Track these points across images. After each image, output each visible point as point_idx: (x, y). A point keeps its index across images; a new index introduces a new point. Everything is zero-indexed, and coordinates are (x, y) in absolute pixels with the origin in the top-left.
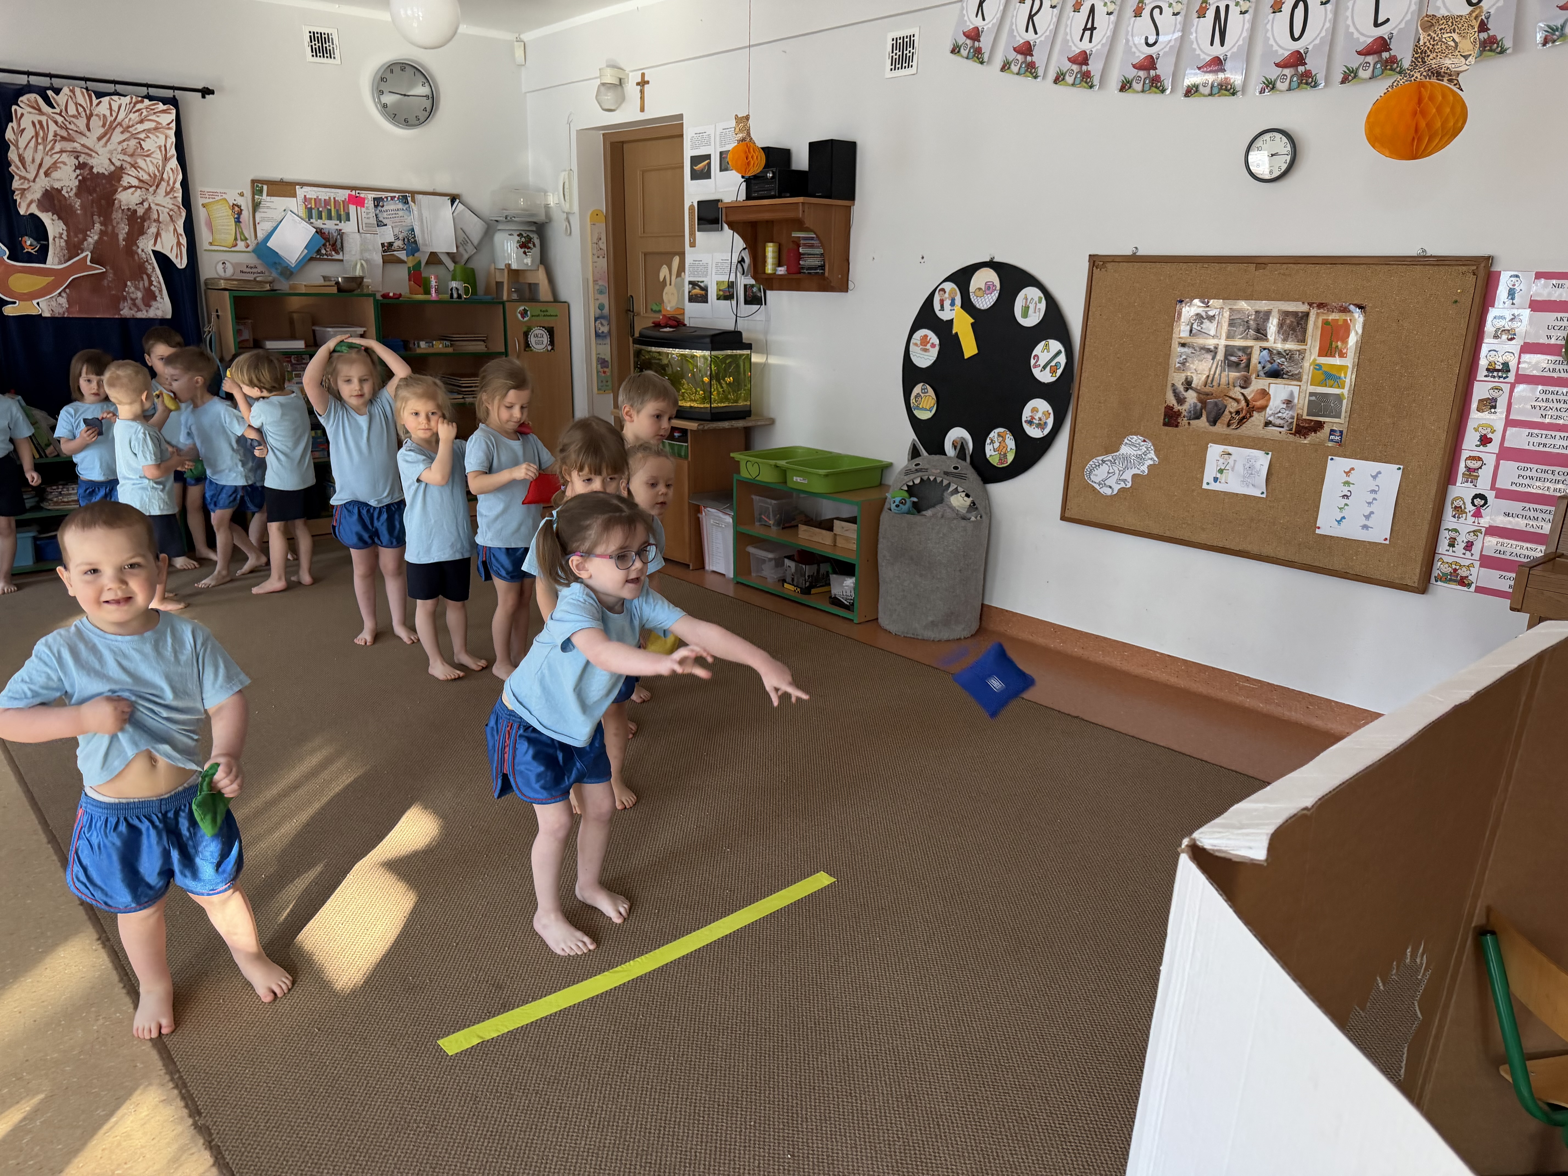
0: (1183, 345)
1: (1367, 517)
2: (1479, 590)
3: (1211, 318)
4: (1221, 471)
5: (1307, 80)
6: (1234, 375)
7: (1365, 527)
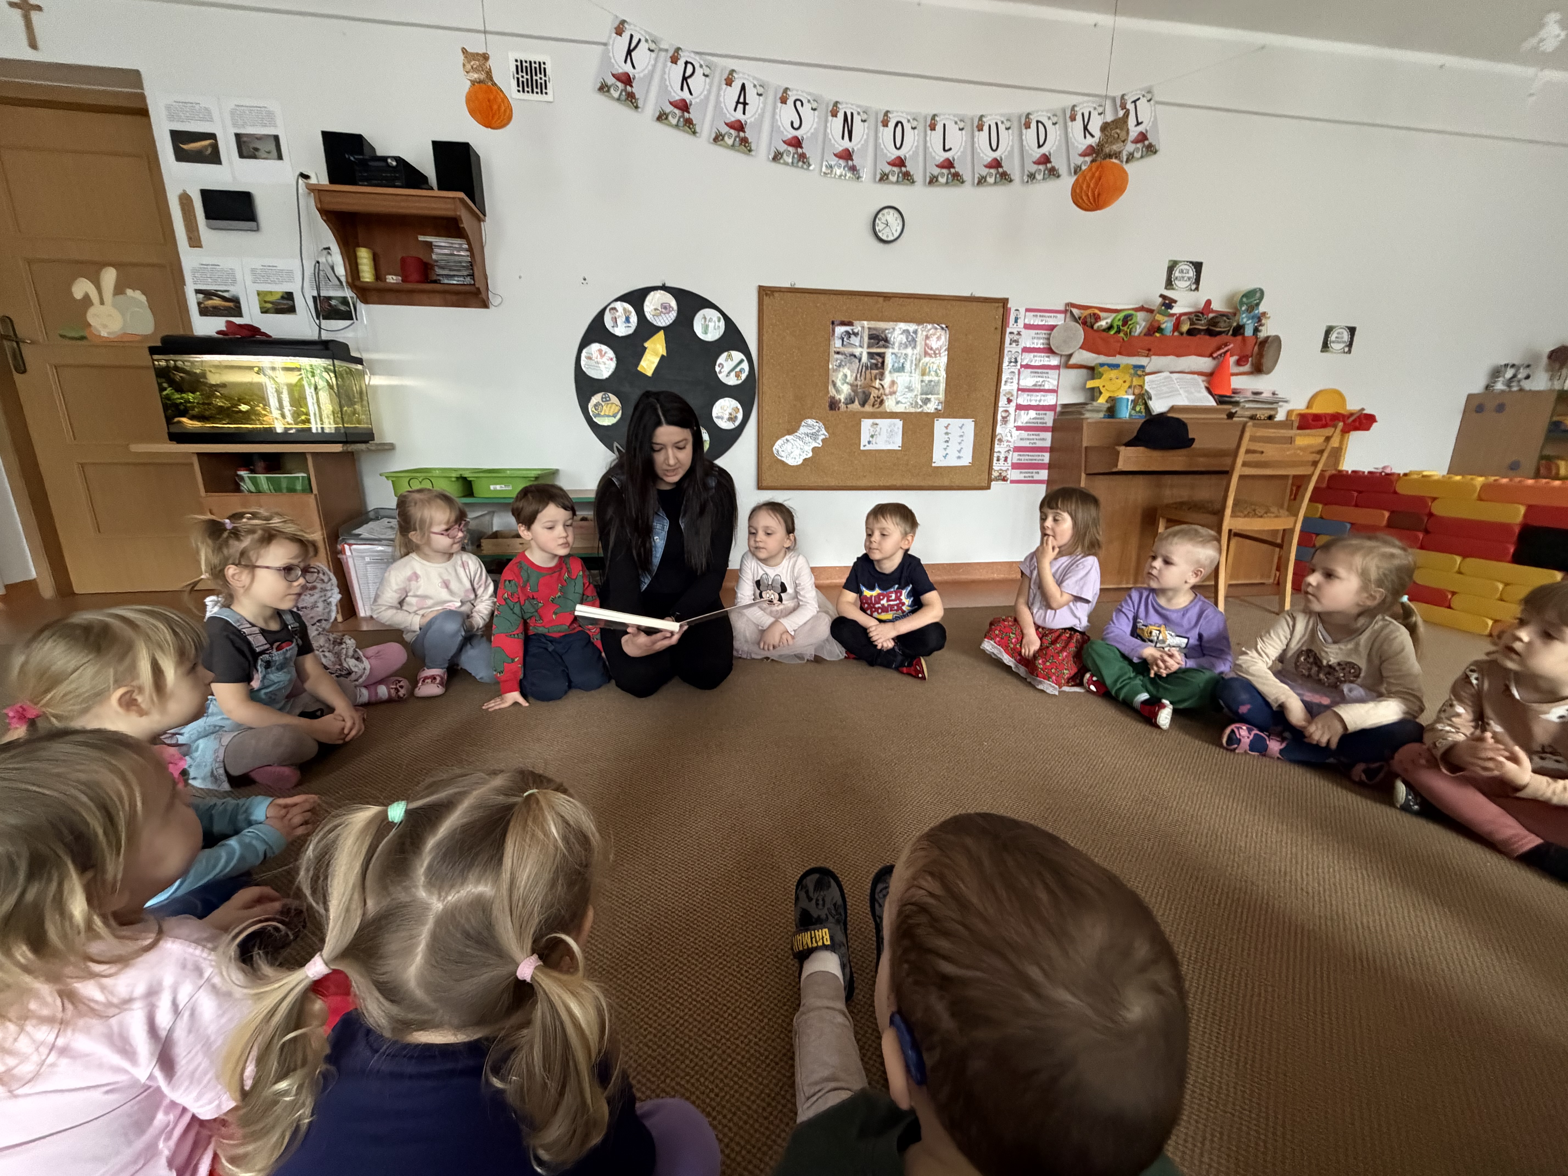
0: (838, 353)
1: (959, 451)
2: (1012, 482)
3: (856, 334)
4: (872, 436)
5: (907, 177)
6: (874, 372)
7: (959, 457)
